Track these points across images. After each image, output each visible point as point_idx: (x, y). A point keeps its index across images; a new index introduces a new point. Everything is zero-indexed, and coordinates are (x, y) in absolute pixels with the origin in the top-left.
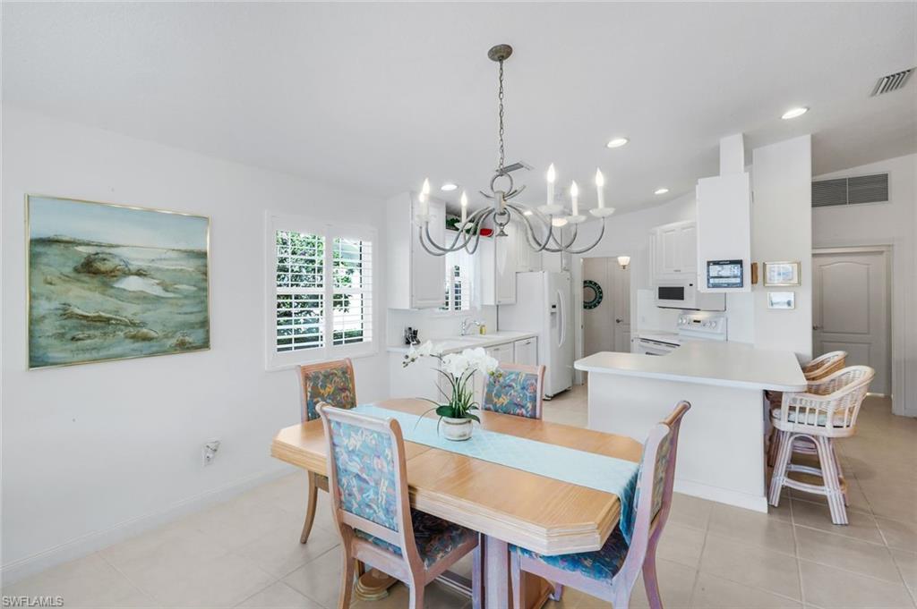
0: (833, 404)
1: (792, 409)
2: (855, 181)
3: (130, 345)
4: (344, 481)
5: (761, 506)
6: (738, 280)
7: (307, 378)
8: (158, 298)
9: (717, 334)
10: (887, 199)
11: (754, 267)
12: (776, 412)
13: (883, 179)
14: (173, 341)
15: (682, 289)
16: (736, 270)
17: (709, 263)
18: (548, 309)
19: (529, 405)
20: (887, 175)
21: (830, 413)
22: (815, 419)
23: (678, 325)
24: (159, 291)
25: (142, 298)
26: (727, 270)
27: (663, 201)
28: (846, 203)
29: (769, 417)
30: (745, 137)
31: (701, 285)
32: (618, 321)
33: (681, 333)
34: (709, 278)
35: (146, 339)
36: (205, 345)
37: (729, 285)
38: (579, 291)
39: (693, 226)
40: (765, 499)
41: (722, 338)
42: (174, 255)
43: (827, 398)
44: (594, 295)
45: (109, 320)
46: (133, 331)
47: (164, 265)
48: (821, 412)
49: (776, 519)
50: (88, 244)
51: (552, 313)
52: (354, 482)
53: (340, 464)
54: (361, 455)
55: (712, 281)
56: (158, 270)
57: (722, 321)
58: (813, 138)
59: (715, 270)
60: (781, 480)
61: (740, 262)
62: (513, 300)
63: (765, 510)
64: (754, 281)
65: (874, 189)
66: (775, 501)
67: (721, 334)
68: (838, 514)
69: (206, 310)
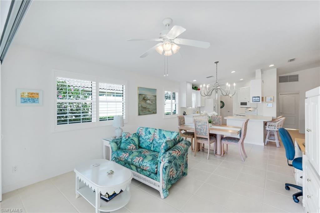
0: (277, 124)
1: (269, 125)
2: (290, 76)
3: (148, 112)
4: (197, 130)
5: (263, 144)
6: (259, 101)
7: (179, 118)
8: (151, 104)
9: (255, 113)
10: (298, 81)
11: (262, 98)
12: (266, 126)
13: (297, 76)
14: (152, 112)
15: (246, 103)
16: (258, 98)
17: (253, 97)
18: (213, 108)
19: (219, 123)
20: (298, 75)
21: (276, 126)
22: (273, 127)
23: (245, 111)
24: (151, 103)
25: (149, 104)
26: (256, 99)
27: (242, 81)
28: (288, 82)
29: (265, 128)
30: (261, 70)
31: (251, 102)
32: (228, 111)
33: (246, 113)
34: (253, 100)
35: (150, 111)
36: (156, 113)
37: (257, 102)
38: (219, 103)
39: (249, 88)
40: (264, 143)
41: (256, 114)
42: (152, 96)
43: (276, 123)
44: (223, 105)
45: (146, 108)
46: (148, 110)
47: (152, 98)
48: (275, 126)
49: (266, 146)
50: (144, 95)
51: (214, 109)
52: (199, 130)
53: (196, 128)
54: (201, 126)
55: (253, 101)
56: (151, 99)
57: (256, 110)
58: (277, 69)
59: (254, 99)
60: (267, 140)
61: (259, 97)
62: (204, 106)
63: (264, 145)
64: (262, 100)
65: (295, 78)
66: (266, 144)
67: (256, 113)
68: (278, 145)
69: (156, 106)
